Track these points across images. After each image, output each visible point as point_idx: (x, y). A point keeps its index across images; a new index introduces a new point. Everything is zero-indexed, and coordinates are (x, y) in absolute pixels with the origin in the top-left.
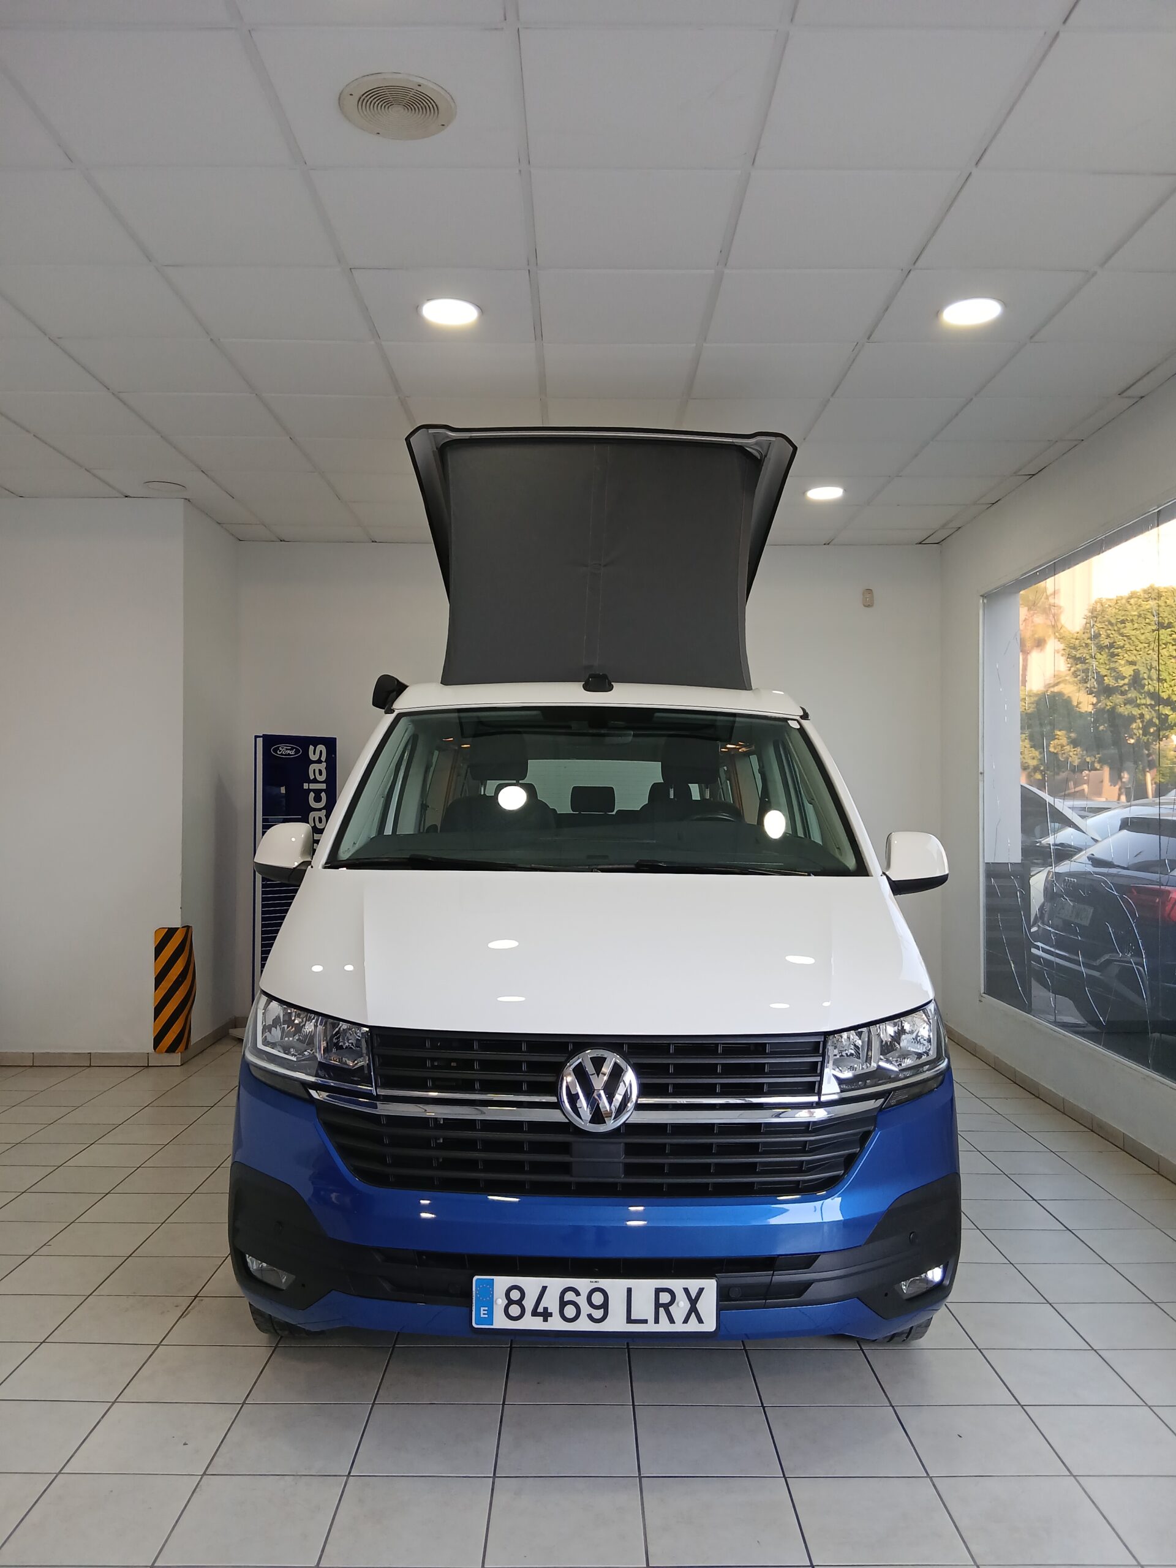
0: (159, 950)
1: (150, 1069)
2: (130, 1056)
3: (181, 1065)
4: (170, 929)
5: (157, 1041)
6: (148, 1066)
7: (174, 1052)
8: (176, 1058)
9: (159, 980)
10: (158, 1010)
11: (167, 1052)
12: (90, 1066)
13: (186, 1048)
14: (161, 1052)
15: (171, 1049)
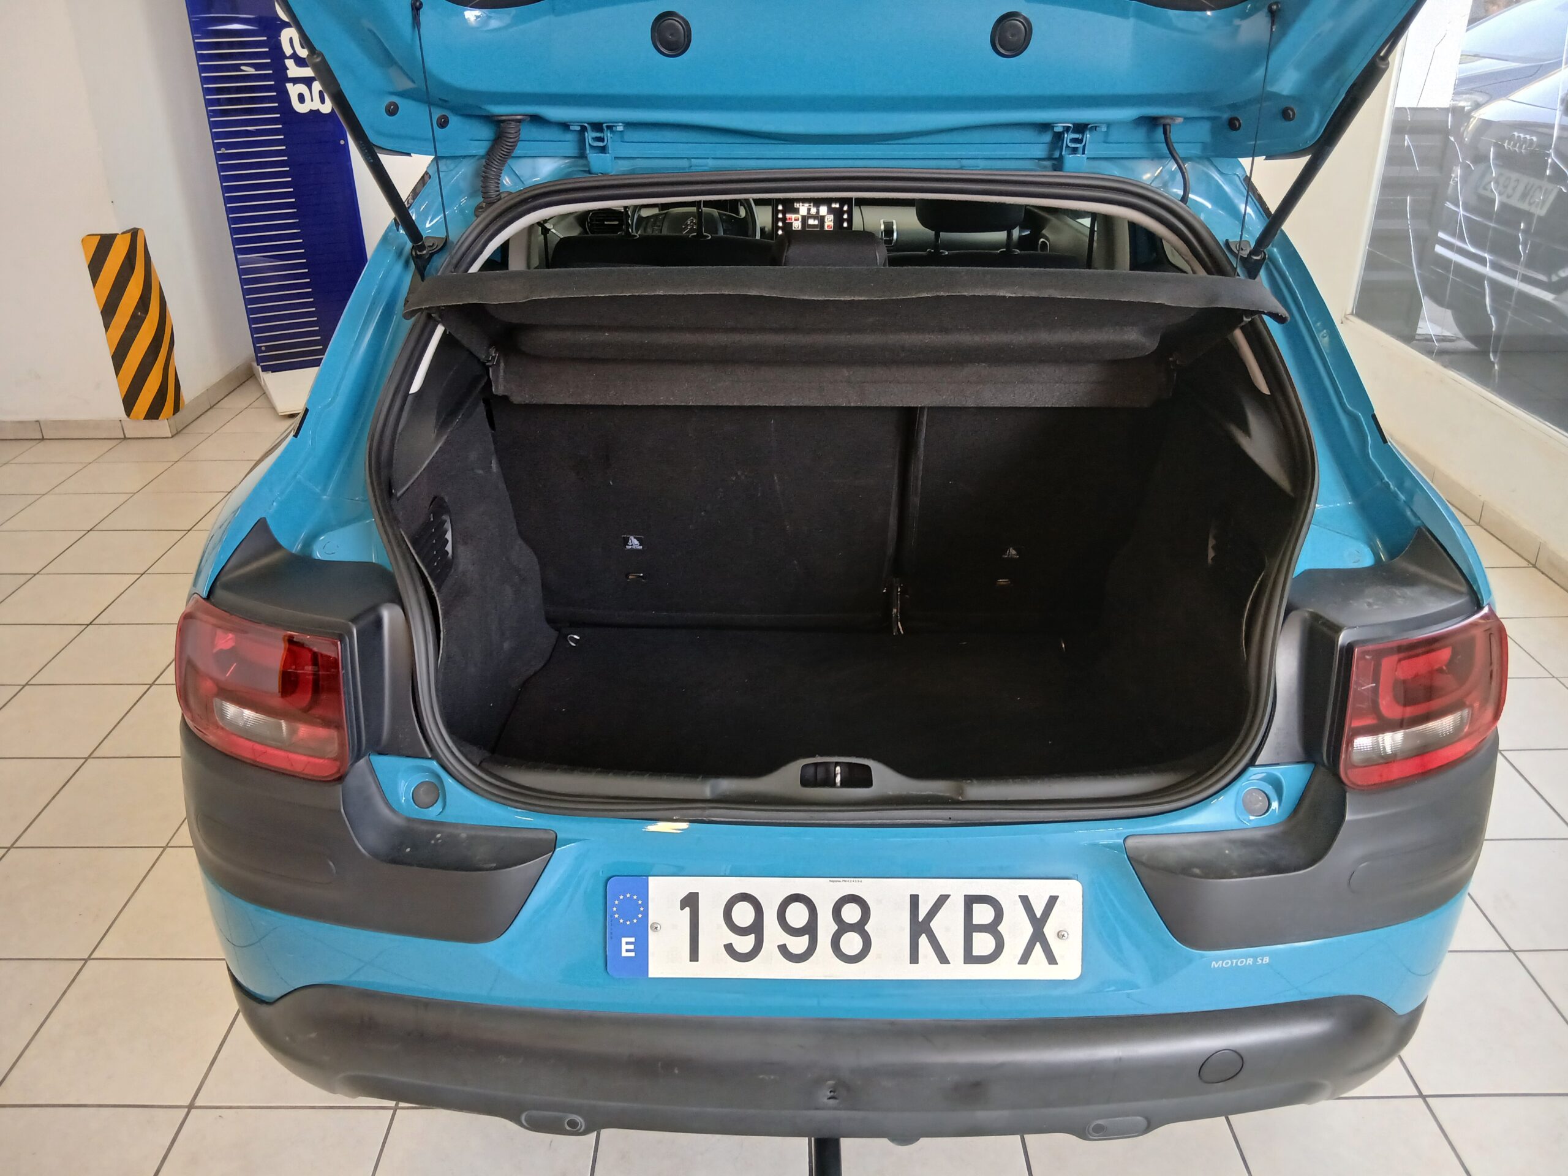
0: (96, 267)
1: (129, 440)
2: (97, 425)
3: (172, 437)
4: (101, 235)
5: (129, 401)
6: (125, 438)
7: (158, 419)
8: (162, 426)
9: (109, 311)
10: (119, 358)
11: (145, 419)
12: (43, 439)
13: (177, 408)
14: (138, 419)
15: (153, 413)
